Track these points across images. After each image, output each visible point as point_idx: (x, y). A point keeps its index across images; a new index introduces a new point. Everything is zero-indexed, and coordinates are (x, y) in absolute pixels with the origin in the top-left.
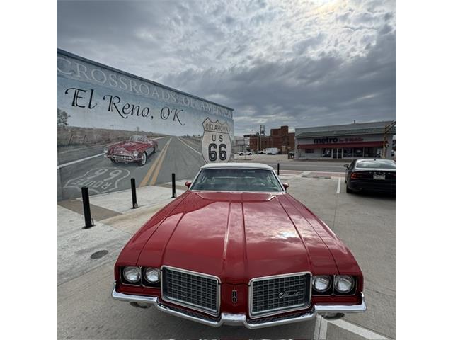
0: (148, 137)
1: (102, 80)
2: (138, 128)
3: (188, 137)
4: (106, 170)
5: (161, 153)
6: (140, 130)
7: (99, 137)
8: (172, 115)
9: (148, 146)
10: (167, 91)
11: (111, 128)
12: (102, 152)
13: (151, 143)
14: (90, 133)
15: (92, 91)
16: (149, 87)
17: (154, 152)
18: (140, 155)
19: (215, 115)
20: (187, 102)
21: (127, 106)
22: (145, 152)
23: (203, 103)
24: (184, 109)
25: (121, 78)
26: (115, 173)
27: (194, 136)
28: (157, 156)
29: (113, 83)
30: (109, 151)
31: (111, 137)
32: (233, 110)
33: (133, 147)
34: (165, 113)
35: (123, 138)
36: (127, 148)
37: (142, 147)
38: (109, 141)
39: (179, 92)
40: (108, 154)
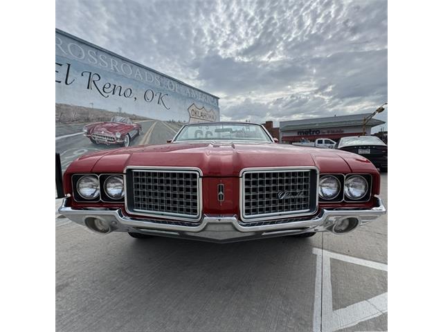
0: (131, 119)
1: (80, 56)
2: (120, 109)
3: (174, 122)
4: (86, 151)
5: (145, 137)
6: (123, 112)
7: (78, 115)
8: (156, 98)
9: (131, 128)
10: (151, 73)
11: (91, 107)
12: (81, 131)
13: (134, 125)
14: (67, 110)
15: (69, 65)
16: (132, 67)
17: (138, 135)
18: (122, 137)
19: (201, 101)
20: (172, 87)
21: (107, 86)
22: (128, 134)
23: (188, 89)
24: (168, 93)
25: (101, 55)
27: (179, 122)
28: (141, 140)
29: (92, 60)
30: (89, 131)
31: (91, 117)
32: (219, 98)
33: (115, 128)
34: (149, 95)
35: (104, 118)
36: (109, 129)
37: (125, 129)
38: (88, 120)
39: (163, 76)
40: (88, 133)
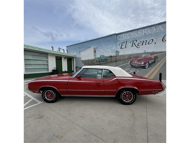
0: (151, 54)
1: (131, 36)
2: (145, 51)
4: (129, 69)
6: (146, 52)
7: (128, 57)
9: (151, 59)
11: (132, 53)
12: (128, 62)
13: (153, 57)
15: (127, 41)
16: (156, 27)
17: (154, 62)
18: (145, 64)
21: (140, 43)
22: (148, 62)
26: (132, 71)
28: (156, 64)
29: (135, 35)
30: (131, 62)
33: (141, 60)
35: (137, 56)
36: (138, 61)
37: (146, 60)
38: (131, 58)
40: (130, 63)
